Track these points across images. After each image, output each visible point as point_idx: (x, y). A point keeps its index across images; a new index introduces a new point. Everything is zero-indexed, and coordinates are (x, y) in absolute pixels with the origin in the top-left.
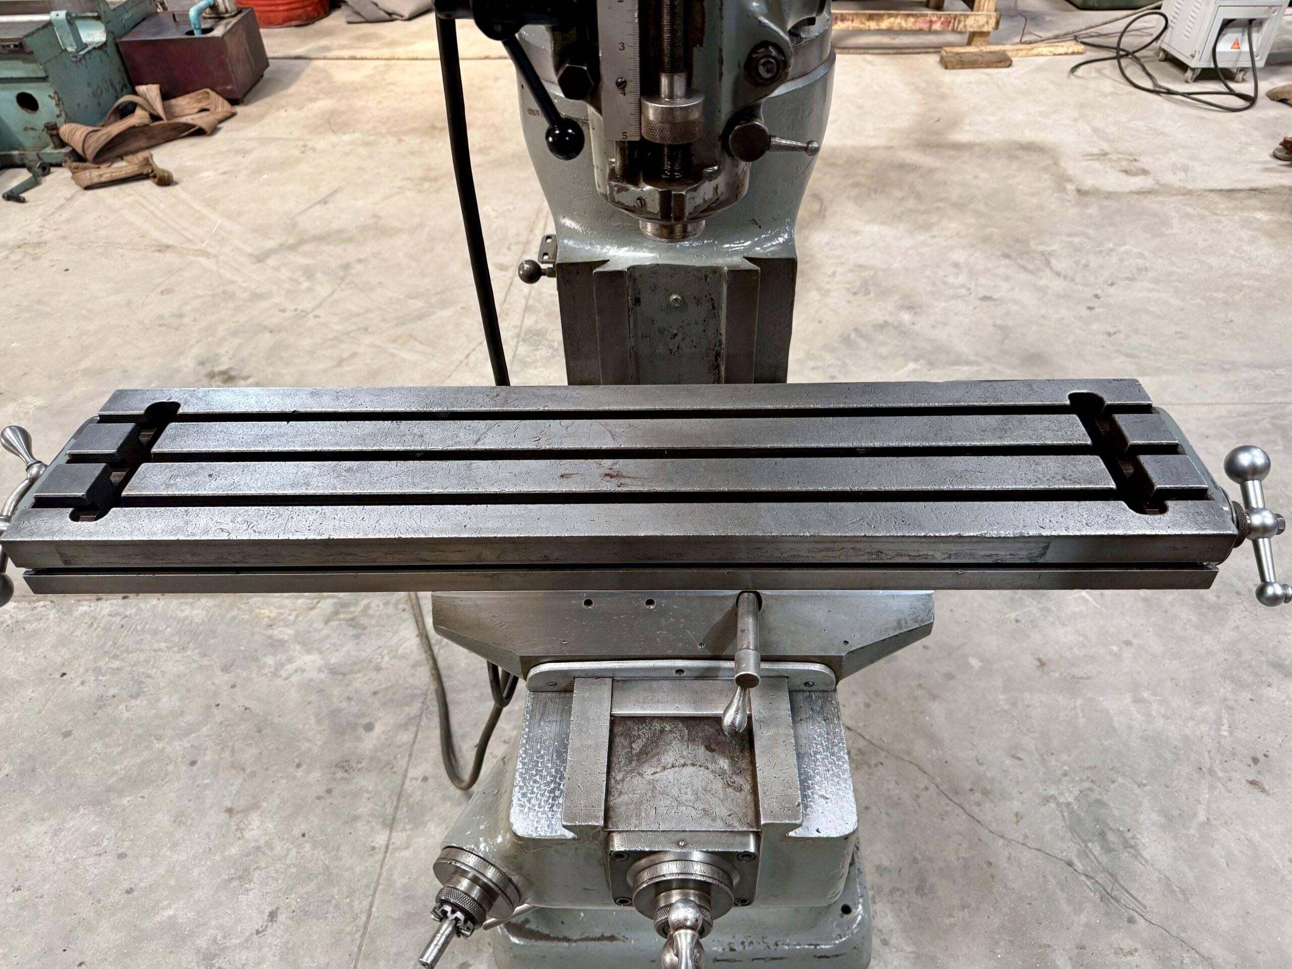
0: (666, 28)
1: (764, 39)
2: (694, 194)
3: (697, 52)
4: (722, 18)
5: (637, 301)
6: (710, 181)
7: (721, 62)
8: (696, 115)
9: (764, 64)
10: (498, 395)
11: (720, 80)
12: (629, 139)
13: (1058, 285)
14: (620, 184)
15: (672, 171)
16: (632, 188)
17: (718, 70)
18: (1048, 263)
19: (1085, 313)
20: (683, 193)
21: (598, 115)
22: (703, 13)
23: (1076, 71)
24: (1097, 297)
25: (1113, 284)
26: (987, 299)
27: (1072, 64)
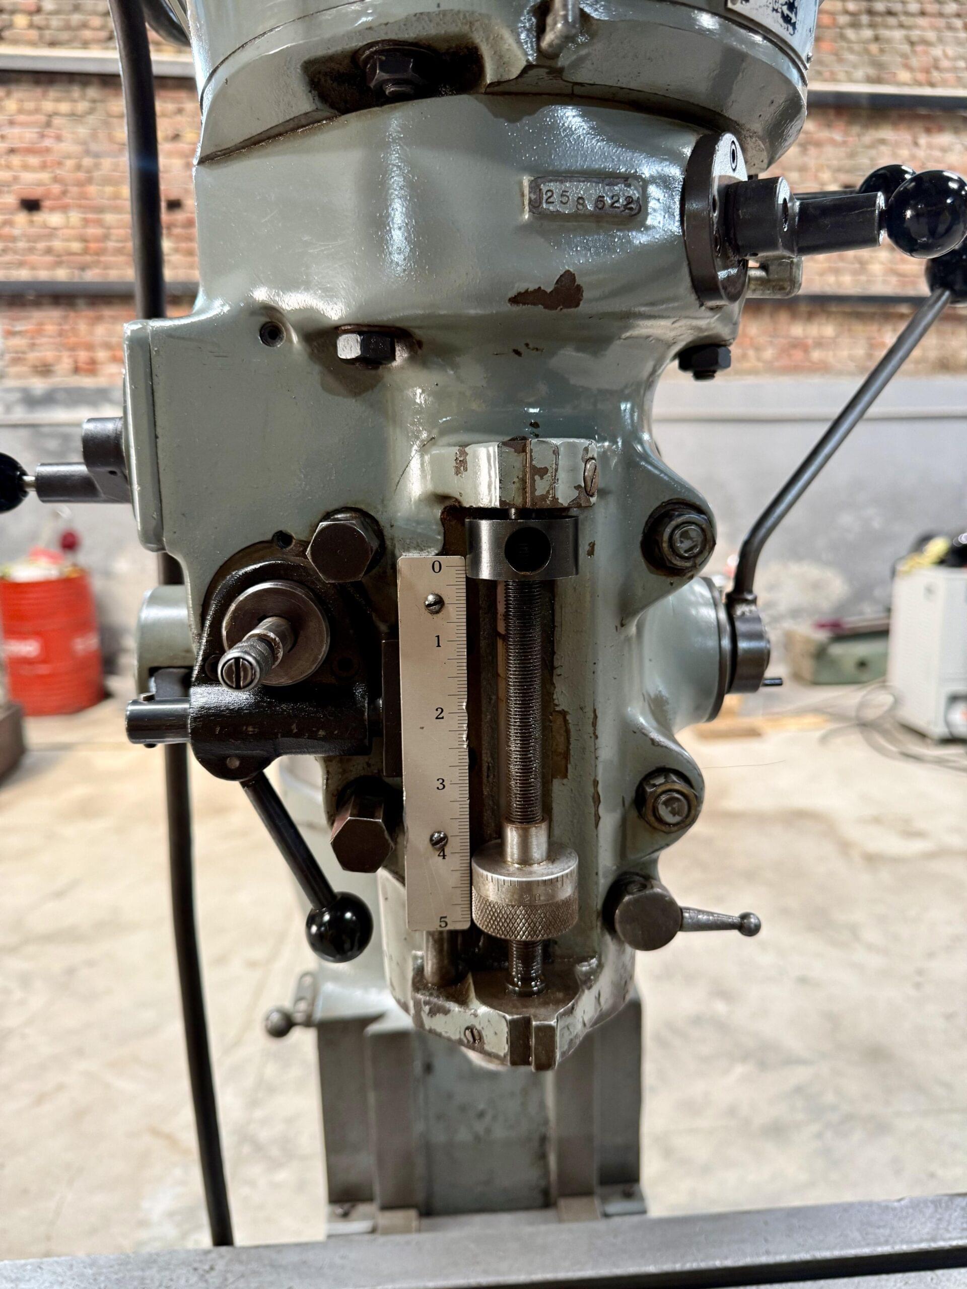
0: (515, 756)
1: (662, 764)
2: (569, 1020)
3: (558, 788)
4: (596, 737)
5: (428, 1068)
6: (589, 988)
7: (597, 800)
8: (567, 891)
9: (666, 803)
10: (212, 1268)
11: (597, 825)
12: (450, 927)
13: (874, 961)
14: (434, 1000)
15: (526, 979)
16: (455, 1008)
17: (593, 811)
18: (856, 936)
19: (913, 992)
20: (553, 1023)
21: (398, 884)
22: (568, 732)
23: (824, 740)
24: (920, 972)
25: (931, 955)
26: (803, 981)
27: (818, 734)
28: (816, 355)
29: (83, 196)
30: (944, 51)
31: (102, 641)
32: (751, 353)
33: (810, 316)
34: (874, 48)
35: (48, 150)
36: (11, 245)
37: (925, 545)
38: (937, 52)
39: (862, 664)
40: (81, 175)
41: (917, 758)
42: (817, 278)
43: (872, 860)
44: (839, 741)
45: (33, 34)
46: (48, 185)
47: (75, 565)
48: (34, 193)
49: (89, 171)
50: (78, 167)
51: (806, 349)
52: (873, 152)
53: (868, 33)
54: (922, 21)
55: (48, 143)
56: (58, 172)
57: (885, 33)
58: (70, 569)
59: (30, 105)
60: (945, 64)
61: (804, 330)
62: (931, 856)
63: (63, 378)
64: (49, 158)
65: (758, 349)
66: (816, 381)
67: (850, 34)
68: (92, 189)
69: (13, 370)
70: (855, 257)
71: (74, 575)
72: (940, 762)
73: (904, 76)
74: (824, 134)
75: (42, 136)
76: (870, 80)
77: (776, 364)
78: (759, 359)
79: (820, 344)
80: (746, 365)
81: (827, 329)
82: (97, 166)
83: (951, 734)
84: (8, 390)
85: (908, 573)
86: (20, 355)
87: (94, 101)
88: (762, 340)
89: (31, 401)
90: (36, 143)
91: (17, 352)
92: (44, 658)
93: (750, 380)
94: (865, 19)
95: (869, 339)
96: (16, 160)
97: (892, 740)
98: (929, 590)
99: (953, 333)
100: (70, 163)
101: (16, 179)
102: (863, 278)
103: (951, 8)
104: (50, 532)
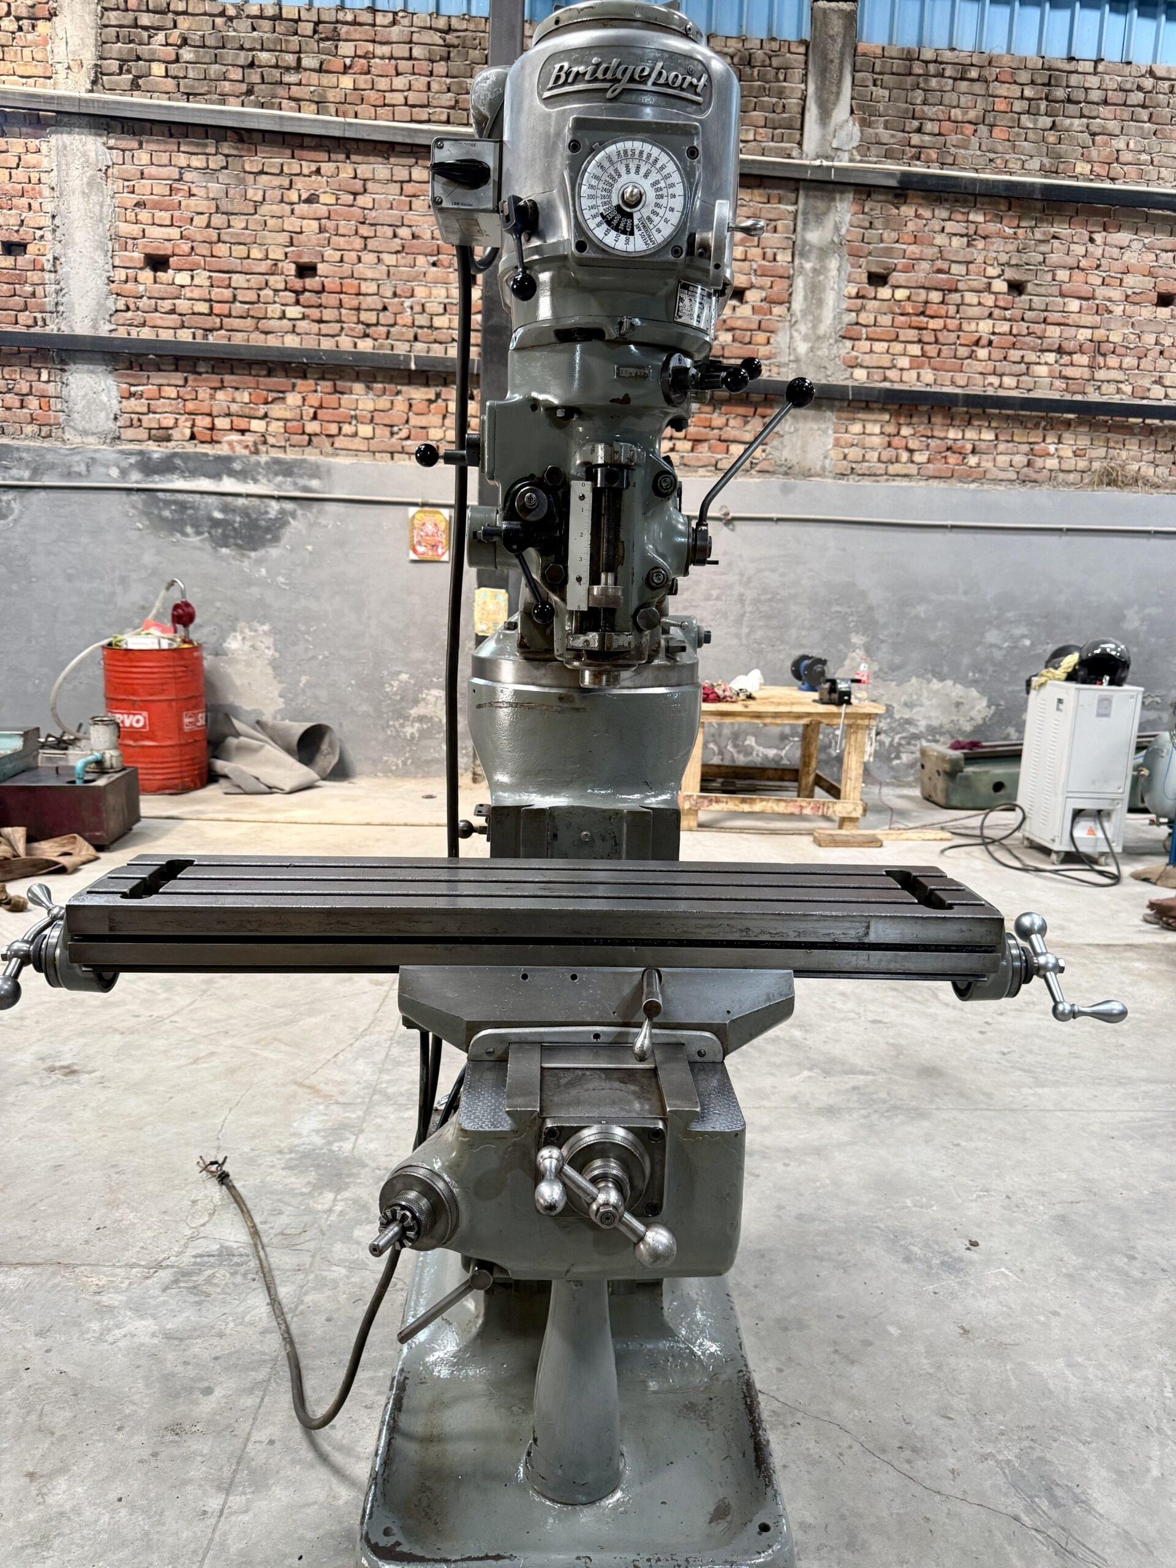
9: (656, 576)
12: (581, 610)
17: (631, 578)
22: (624, 549)
28: (974, 459)
29: (213, 253)
30: (1127, 143)
31: (210, 722)
33: (969, 420)
34: (1052, 137)
37: (1058, 660)
38: (1119, 144)
39: (998, 786)
40: (213, 235)
42: (979, 380)
45: (170, 84)
46: (174, 242)
47: (186, 638)
48: (166, 249)
49: (218, 228)
50: (209, 225)
51: (962, 453)
53: (1047, 121)
54: (1103, 111)
55: (178, 198)
56: (186, 229)
57: (1063, 121)
58: (181, 641)
59: (164, 158)
60: (1127, 157)
61: (962, 433)
63: (180, 444)
64: (177, 214)
67: (1026, 120)
68: (221, 249)
71: (184, 648)
73: (1082, 168)
74: (993, 227)
75: (171, 188)
76: (1044, 171)
79: (979, 448)
81: (986, 432)
82: (227, 224)
83: (1075, 851)
84: (126, 454)
85: (1041, 686)
87: (229, 156)
89: (148, 467)
93: (903, 483)
94: (1043, 105)
96: (144, 215)
97: (1017, 856)
98: (1060, 703)
101: (143, 232)
103: (1137, 97)
104: (162, 602)
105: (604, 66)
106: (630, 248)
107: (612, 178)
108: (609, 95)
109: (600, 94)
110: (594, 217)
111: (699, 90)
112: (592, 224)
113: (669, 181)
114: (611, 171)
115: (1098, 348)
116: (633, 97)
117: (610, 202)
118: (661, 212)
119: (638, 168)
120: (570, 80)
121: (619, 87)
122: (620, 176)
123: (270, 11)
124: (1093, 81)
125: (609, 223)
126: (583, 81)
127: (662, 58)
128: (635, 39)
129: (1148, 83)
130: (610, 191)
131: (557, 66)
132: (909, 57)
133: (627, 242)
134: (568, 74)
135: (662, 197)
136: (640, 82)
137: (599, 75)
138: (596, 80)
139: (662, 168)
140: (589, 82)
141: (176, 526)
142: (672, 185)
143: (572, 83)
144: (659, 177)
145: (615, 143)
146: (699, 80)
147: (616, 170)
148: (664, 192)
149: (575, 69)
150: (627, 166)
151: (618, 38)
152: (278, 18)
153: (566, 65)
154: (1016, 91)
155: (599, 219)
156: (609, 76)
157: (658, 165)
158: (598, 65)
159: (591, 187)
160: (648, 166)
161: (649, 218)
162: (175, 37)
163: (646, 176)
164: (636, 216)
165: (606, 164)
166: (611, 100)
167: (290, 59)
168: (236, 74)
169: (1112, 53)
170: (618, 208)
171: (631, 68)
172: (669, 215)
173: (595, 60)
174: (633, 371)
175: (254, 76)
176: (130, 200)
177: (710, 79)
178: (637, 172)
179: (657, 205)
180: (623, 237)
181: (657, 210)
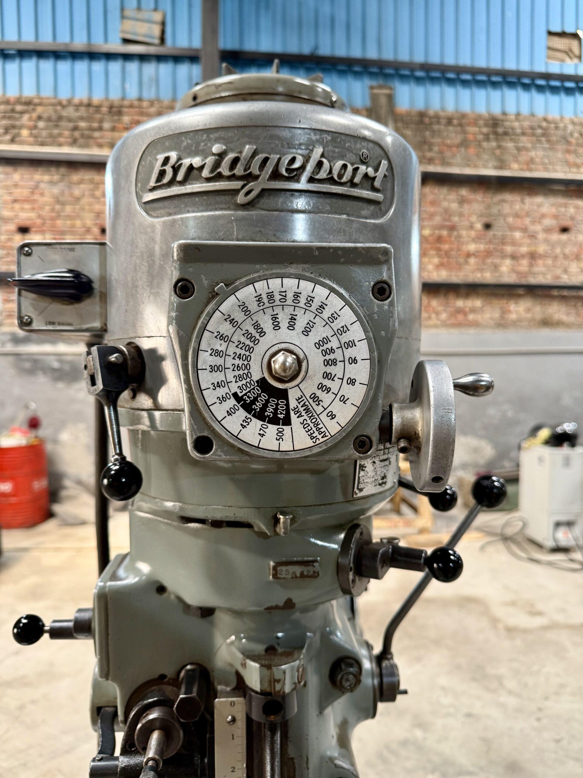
13: (512, 701)
18: (501, 684)
19: (536, 724)
23: (482, 548)
24: (540, 709)
25: (547, 698)
26: (469, 715)
27: (479, 544)
28: (471, 317)
29: (54, 226)
30: (536, 154)
31: (50, 483)
32: (433, 316)
33: (467, 296)
34: (498, 152)
35: (35, 201)
36: (10, 252)
37: (537, 432)
38: (532, 154)
40: (53, 214)
41: (537, 561)
42: (471, 275)
43: (511, 630)
44: (490, 549)
45: (31, 139)
46: (34, 220)
47: (36, 437)
48: (26, 223)
49: (58, 212)
50: (53, 210)
51: (465, 314)
52: (499, 207)
53: (494, 144)
54: (524, 139)
55: (36, 197)
56: (41, 213)
57: (504, 144)
58: (33, 440)
59: (26, 176)
60: (537, 160)
61: (464, 303)
62: (546, 628)
64: (36, 206)
65: (437, 313)
66: (472, 331)
67: (485, 144)
68: (59, 222)
69: (8, 321)
70: (492, 262)
71: (35, 443)
72: (550, 564)
73: (515, 166)
74: (472, 196)
75: (33, 193)
76: (496, 168)
77: (448, 322)
78: (438, 319)
79: (473, 310)
80: (430, 323)
81: (478, 303)
82: (63, 210)
83: (557, 545)
84: (4, 334)
85: (527, 448)
86: (12, 313)
87: (64, 175)
88: (440, 308)
89: (16, 340)
90: (29, 197)
91: (10, 312)
92: (14, 493)
93: (434, 331)
94: (492, 137)
95: (501, 308)
96: (17, 206)
97: (523, 550)
98: (541, 460)
99: (549, 305)
100: (47, 208)
101: (16, 216)
102: (497, 274)
103: (539, 131)
104: (22, 417)
105: (231, 156)
106: (286, 446)
107: (250, 337)
108: (241, 199)
109: (227, 198)
110: (222, 399)
111: (377, 184)
112: (219, 411)
113: (345, 338)
114: (248, 326)
115: (533, 256)
116: (280, 200)
117: (248, 375)
118: (334, 385)
119: (293, 319)
120: (180, 177)
121: (256, 187)
122: (262, 333)
123: (85, 101)
124: (516, 124)
125: (247, 408)
126: (199, 178)
127: (320, 142)
128: (277, 116)
129: (544, 124)
130: (248, 358)
131: (161, 157)
132: (422, 115)
133: (280, 436)
134: (176, 169)
135: (334, 362)
136: (288, 179)
137: (224, 170)
138: (219, 177)
139: (333, 317)
140: (208, 180)
141: (31, 372)
142: (351, 344)
143: (182, 183)
144: (327, 332)
145: (252, 282)
146: (376, 170)
147: (257, 326)
148: (338, 355)
149: (186, 162)
150: (274, 318)
151: (251, 116)
152: (89, 105)
153: (173, 155)
154: (476, 129)
155: (232, 402)
156: (239, 170)
157: (326, 314)
158: (221, 156)
159: (216, 353)
160: (309, 316)
161: (314, 397)
162: (34, 115)
163: (306, 332)
164: (293, 395)
165: (239, 316)
166: (245, 206)
167: (95, 125)
168: (67, 133)
169: (525, 111)
170: (262, 382)
171: (274, 157)
172: (347, 390)
173: (216, 148)
174: (298, 570)
175: (77, 134)
176: (9, 198)
177: (391, 167)
178: (291, 326)
179: (327, 376)
180: (272, 429)
181: (327, 383)
